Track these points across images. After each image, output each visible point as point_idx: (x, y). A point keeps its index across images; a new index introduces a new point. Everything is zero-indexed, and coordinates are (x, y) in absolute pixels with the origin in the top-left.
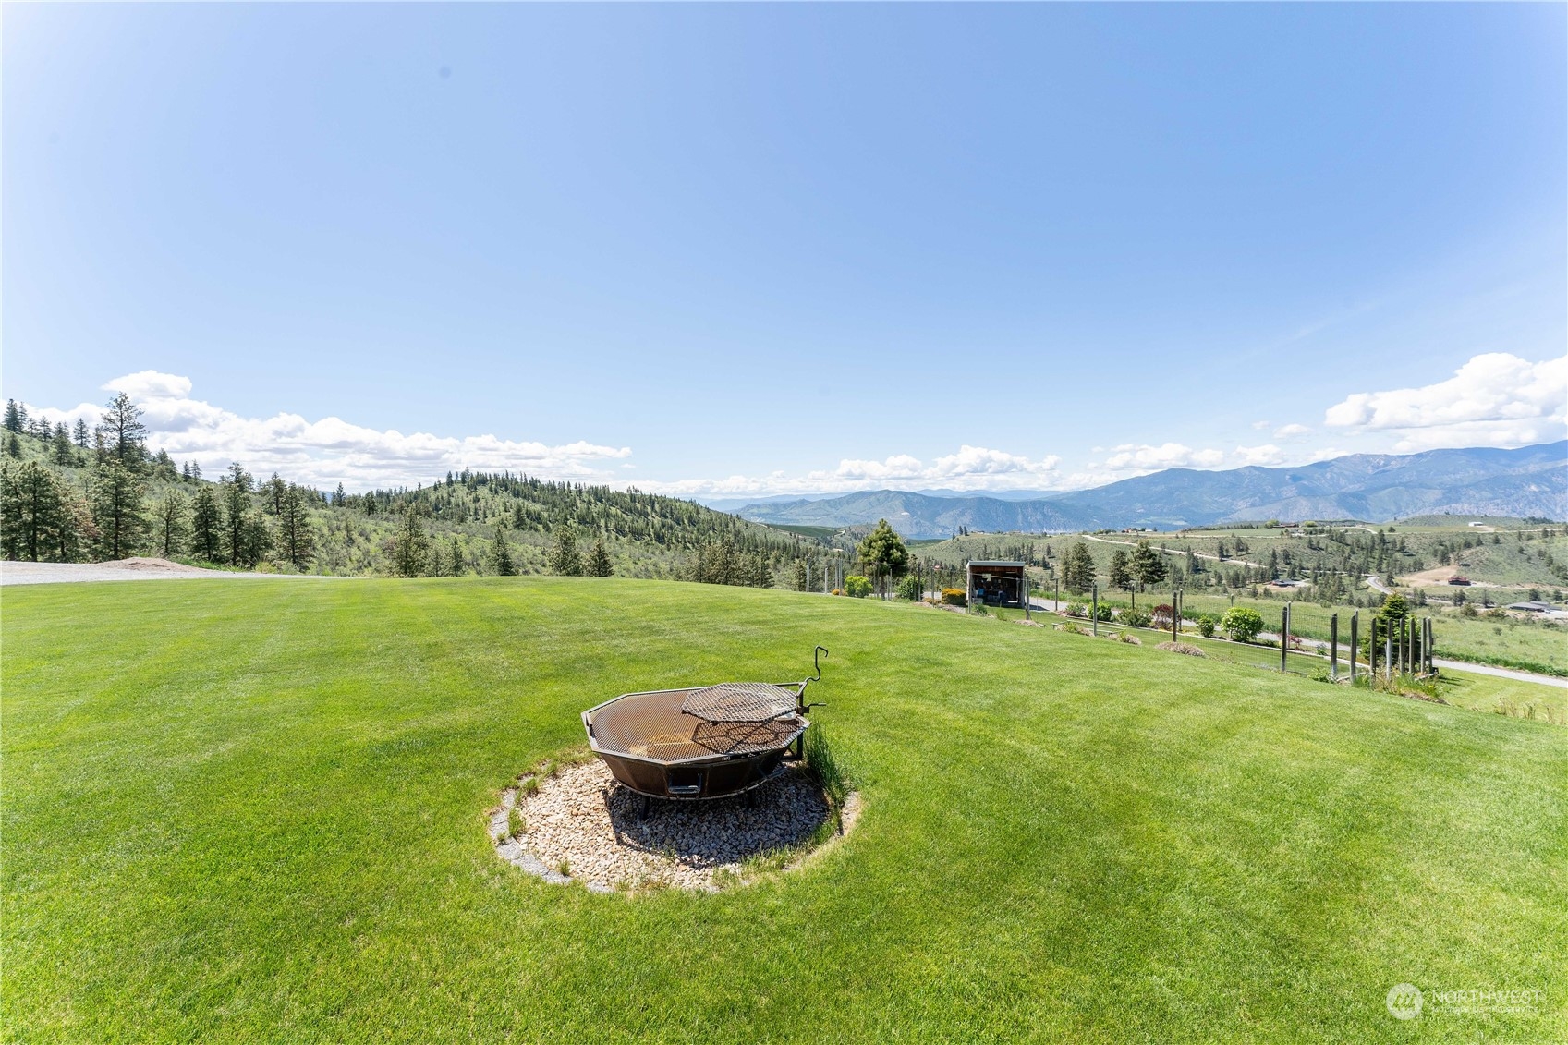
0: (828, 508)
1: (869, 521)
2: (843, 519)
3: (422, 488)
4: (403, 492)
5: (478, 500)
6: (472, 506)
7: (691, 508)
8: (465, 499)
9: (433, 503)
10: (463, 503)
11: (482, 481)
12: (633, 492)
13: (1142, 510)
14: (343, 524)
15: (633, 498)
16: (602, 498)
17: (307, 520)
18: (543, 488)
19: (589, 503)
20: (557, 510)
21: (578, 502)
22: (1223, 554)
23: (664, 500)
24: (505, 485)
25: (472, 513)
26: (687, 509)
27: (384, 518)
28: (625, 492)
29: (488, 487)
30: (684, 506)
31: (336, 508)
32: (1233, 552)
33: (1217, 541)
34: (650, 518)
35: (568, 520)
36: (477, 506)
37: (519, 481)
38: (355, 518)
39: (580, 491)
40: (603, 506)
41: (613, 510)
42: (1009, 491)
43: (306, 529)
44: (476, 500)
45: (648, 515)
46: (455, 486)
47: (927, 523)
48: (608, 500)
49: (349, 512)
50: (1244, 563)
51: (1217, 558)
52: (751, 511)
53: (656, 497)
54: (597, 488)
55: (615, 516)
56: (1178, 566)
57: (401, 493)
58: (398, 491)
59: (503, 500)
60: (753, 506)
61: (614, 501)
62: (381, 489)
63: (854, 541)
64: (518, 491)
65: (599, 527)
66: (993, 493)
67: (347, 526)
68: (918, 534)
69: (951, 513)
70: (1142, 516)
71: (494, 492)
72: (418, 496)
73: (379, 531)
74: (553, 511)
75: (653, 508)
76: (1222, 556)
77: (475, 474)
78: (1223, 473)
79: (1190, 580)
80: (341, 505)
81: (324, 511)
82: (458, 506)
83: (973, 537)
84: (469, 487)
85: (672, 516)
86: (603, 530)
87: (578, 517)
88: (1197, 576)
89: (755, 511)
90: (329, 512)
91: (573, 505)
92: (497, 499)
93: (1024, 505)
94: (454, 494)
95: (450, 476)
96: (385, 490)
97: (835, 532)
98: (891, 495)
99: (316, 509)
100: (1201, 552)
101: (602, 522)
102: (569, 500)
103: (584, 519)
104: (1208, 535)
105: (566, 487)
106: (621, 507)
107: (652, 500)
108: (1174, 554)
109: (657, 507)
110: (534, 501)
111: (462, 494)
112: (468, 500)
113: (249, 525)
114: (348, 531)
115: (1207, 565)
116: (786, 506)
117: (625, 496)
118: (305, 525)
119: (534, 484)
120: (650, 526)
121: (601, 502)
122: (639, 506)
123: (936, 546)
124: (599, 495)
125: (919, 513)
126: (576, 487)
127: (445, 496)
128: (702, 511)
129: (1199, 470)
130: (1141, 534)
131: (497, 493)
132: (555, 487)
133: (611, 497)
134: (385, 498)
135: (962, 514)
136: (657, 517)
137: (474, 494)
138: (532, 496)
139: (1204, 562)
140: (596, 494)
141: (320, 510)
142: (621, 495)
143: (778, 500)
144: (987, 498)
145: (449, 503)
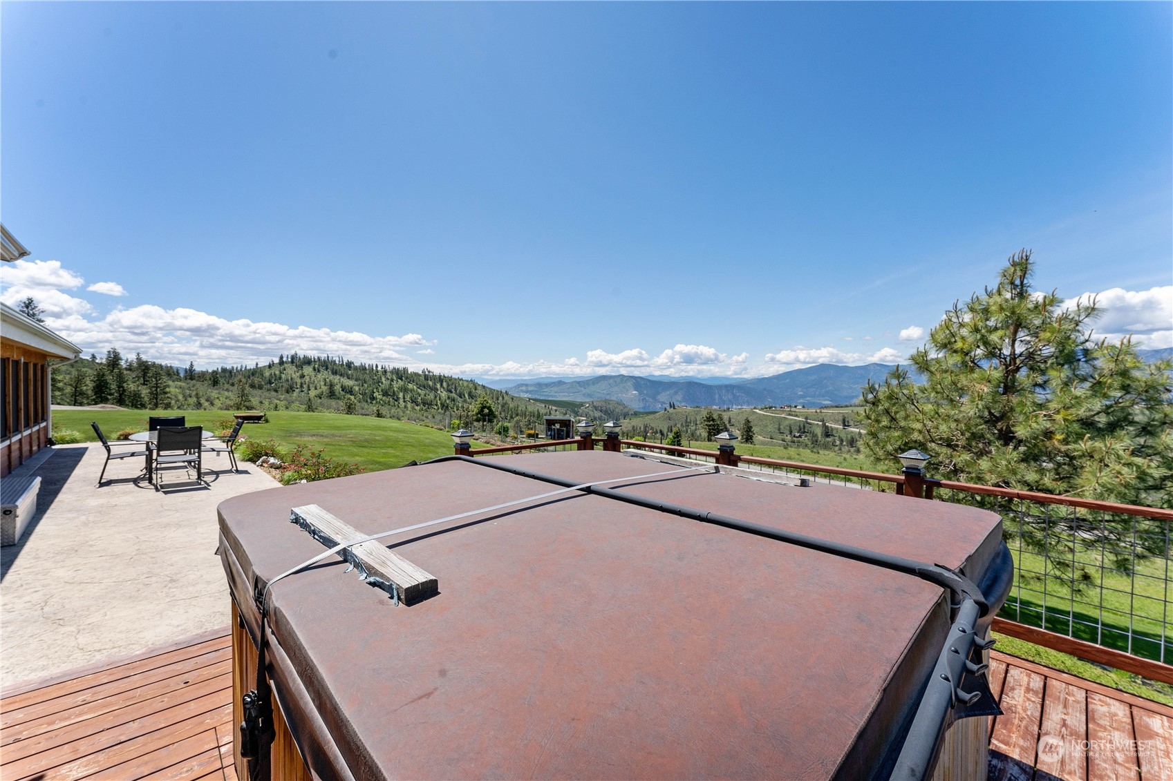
0: (579, 388)
1: (608, 397)
2: (589, 395)
3: (259, 366)
4: (243, 369)
5: (304, 376)
6: (299, 381)
7: (471, 385)
8: (294, 376)
9: (268, 379)
10: (292, 379)
11: (307, 361)
12: (427, 373)
13: (802, 393)
14: (194, 393)
15: (426, 378)
16: (402, 377)
17: (167, 390)
18: (356, 368)
19: (392, 380)
20: (366, 385)
21: (383, 379)
22: (845, 424)
23: (450, 379)
24: (325, 365)
25: (298, 386)
26: (468, 386)
27: (225, 389)
28: (420, 373)
29: (312, 366)
30: (465, 384)
31: (189, 381)
32: (851, 423)
33: (841, 415)
34: (439, 392)
35: (374, 393)
36: (303, 381)
37: (337, 362)
38: (203, 388)
39: (385, 371)
40: (402, 383)
41: (410, 386)
42: (710, 378)
43: (167, 396)
44: (302, 376)
45: (437, 390)
46: (286, 365)
47: (651, 400)
48: (407, 378)
49: (198, 384)
50: (858, 430)
51: (841, 427)
52: (521, 388)
53: (444, 376)
54: (398, 369)
55: (412, 391)
56: (815, 432)
57: (241, 370)
58: (239, 369)
59: (323, 376)
60: (522, 385)
61: (412, 379)
62: (225, 366)
63: (595, 412)
64: (336, 371)
65: (398, 398)
66: (699, 379)
67: (197, 394)
68: (644, 408)
69: (668, 392)
70: (801, 397)
71: (316, 370)
72: (256, 372)
73: (221, 399)
74: (363, 386)
75: (441, 385)
76: (845, 425)
77: (302, 357)
78: (856, 367)
79: (823, 442)
80: (192, 379)
81: (179, 383)
82: (287, 380)
83: (678, 410)
84: (296, 366)
85: (456, 391)
86: (401, 401)
87: (382, 390)
88: (828, 439)
89: (524, 388)
90: (183, 384)
91: (379, 382)
92: (319, 376)
93: (720, 387)
94: (284, 372)
95: (281, 357)
96: (229, 367)
97: (582, 404)
98: (625, 379)
99: (173, 381)
100: (831, 422)
101: (401, 395)
102: (375, 378)
103: (386, 392)
104: (836, 411)
105: (374, 368)
106: (417, 384)
107: (441, 379)
108: (814, 424)
109: (445, 384)
110: (349, 378)
111: (291, 371)
112: (296, 376)
113: (130, 392)
114: (198, 398)
115: (834, 432)
116: (547, 385)
117: (419, 375)
118: (166, 393)
119: (349, 365)
120: (438, 398)
121: (402, 380)
122: (430, 383)
123: (651, 416)
124: (400, 374)
125: (645, 392)
126: (382, 368)
127: (277, 373)
128: (479, 388)
129: (840, 365)
130: (793, 409)
131: (319, 371)
132: (366, 368)
133: (409, 376)
134: (228, 374)
135: (676, 393)
136: (445, 392)
137: (300, 372)
138: (347, 375)
139: (832, 429)
140: (397, 374)
141: (176, 383)
142: (416, 374)
143: (541, 381)
144: (694, 382)
145: (280, 378)
